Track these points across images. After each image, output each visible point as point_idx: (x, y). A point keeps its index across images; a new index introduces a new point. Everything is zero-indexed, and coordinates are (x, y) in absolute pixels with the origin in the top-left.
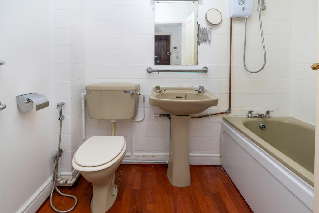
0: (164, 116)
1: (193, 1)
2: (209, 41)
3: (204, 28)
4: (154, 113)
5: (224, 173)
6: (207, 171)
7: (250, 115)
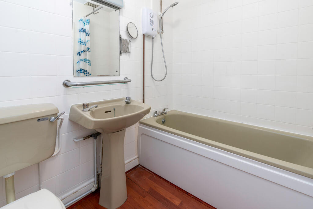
0: (89, 137)
1: (115, 10)
2: (129, 53)
3: (125, 39)
4: (75, 138)
5: (143, 169)
6: (132, 175)
7: (156, 115)
